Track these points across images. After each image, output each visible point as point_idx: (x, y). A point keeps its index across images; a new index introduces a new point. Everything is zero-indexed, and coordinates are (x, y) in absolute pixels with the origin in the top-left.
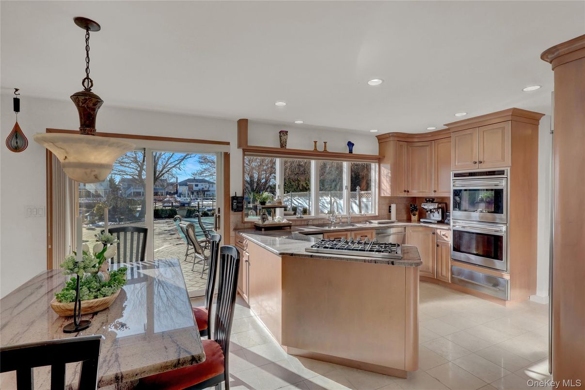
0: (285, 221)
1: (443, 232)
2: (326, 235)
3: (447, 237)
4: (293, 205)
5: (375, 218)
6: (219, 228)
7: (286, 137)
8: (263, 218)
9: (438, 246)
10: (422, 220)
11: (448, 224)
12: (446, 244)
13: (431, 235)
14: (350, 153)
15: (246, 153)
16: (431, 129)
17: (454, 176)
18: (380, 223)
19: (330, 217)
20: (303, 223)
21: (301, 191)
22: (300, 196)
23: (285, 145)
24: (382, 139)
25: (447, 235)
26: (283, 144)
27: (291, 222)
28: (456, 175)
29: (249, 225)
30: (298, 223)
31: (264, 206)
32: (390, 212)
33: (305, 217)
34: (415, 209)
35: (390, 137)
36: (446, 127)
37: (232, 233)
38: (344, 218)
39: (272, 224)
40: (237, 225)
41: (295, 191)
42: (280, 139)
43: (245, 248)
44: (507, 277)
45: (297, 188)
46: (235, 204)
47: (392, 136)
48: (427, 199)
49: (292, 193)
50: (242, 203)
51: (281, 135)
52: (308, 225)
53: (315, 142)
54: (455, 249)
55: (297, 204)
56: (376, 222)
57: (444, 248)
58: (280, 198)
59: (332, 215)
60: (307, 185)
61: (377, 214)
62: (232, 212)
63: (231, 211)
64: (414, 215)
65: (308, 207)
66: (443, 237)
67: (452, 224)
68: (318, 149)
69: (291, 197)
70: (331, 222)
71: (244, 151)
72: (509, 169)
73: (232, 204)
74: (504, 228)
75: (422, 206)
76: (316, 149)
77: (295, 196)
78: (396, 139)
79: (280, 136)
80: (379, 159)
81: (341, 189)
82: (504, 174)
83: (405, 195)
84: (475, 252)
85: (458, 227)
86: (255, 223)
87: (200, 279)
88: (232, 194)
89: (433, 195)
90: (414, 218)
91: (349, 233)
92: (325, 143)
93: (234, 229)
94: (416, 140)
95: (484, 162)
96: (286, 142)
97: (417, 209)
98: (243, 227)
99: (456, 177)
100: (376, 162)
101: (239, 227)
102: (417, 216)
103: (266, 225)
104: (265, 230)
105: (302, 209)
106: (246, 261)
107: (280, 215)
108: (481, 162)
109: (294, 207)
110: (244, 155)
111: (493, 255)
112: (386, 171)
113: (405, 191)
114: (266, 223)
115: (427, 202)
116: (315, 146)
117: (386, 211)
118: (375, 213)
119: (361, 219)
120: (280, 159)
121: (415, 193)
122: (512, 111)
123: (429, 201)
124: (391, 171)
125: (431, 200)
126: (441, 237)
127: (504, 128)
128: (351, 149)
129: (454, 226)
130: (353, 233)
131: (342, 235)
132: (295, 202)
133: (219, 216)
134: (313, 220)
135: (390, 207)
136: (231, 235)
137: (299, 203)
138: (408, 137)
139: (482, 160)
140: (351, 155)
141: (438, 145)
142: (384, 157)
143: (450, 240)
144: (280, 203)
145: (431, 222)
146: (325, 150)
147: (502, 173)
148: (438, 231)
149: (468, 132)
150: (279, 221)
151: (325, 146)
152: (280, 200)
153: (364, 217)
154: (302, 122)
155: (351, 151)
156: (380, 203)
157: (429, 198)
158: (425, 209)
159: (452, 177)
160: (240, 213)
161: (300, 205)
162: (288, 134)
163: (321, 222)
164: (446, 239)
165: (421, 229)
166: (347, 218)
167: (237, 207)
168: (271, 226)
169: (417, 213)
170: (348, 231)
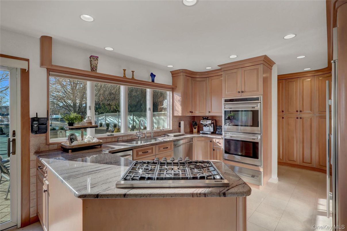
0: (95, 140)
1: (217, 141)
2: (135, 151)
3: (220, 144)
4: (107, 121)
5: (170, 132)
6: (14, 153)
7: (96, 62)
8: (71, 139)
9: (214, 150)
10: (201, 132)
11: (221, 135)
12: (220, 148)
13: (209, 142)
14: (152, 82)
15: (51, 73)
16: (209, 68)
17: (225, 102)
18: (175, 136)
19: (137, 133)
20: (113, 140)
21: (112, 112)
22: (112, 116)
23: (96, 70)
24: (175, 74)
25: (220, 143)
26: (94, 69)
27: (101, 141)
28: (226, 101)
29: (56, 147)
30: (109, 140)
31: (71, 127)
32: (180, 127)
33: (115, 134)
34: (196, 124)
35: (181, 72)
36: (219, 68)
37: (33, 157)
38: (148, 133)
39: (80, 145)
40: (39, 148)
41: (108, 112)
42: (91, 63)
43: (46, 175)
44: (262, 170)
45: (110, 110)
46: (36, 125)
47: (182, 72)
48: (204, 118)
49: (106, 114)
50: (46, 124)
51: (92, 59)
52: (118, 141)
53: (125, 70)
54: (226, 152)
55: (110, 121)
56: (172, 135)
57: (218, 151)
58: (90, 118)
59: (139, 131)
60: (117, 108)
61: (171, 129)
62: (31, 135)
63: (31, 133)
64: (195, 128)
65: (117, 123)
66: (218, 144)
67: (223, 134)
68: (127, 76)
69: (105, 116)
70: (138, 137)
71: (49, 70)
72: (262, 96)
73: (32, 126)
74: (259, 137)
75: (201, 122)
76: (125, 76)
77: (108, 116)
78: (185, 74)
79: (91, 61)
80: (173, 89)
81: (145, 111)
82: (258, 100)
83: (190, 115)
84: (240, 154)
85: (228, 137)
86: (62, 145)
87: (4, 200)
88: (32, 115)
89: (207, 114)
90: (195, 130)
91: (154, 147)
92: (133, 72)
93: (35, 152)
94: (197, 76)
95: (245, 91)
96: (96, 67)
97: (197, 124)
98: (48, 149)
99: (226, 102)
100: (171, 91)
101: (42, 149)
102: (197, 129)
103: (73, 146)
104: (72, 152)
105: (113, 125)
106: (45, 191)
107: (91, 135)
108: (243, 92)
109: (107, 123)
110: (49, 75)
111: (252, 155)
112: (178, 97)
113: (190, 112)
114: (75, 143)
115: (204, 120)
116: (124, 74)
117: (178, 126)
118: (170, 128)
119: (160, 134)
120: (91, 82)
121: (197, 113)
122: (264, 57)
123: (205, 119)
124: (181, 97)
125: (207, 118)
126: (216, 144)
127: (257, 69)
128: (153, 79)
129: (225, 136)
130: (157, 146)
131: (149, 149)
132: (108, 119)
133: (14, 141)
134: (122, 136)
135: (180, 123)
136: (31, 159)
137: (111, 120)
138: (192, 74)
139: (243, 91)
140: (153, 84)
141: (211, 80)
142: (176, 87)
143: (222, 145)
144: (91, 123)
145: (207, 133)
146: (133, 78)
147: (257, 99)
148: (214, 140)
149: (235, 71)
150: (89, 141)
151: (133, 75)
152: (91, 120)
153: (162, 132)
154: (112, 49)
155: (153, 81)
156: (173, 121)
157: (205, 116)
158: (202, 124)
159: (223, 102)
160: (44, 134)
161: (112, 122)
162: (98, 59)
163: (129, 138)
164: (219, 145)
165: (203, 139)
166: (150, 133)
167: (39, 128)
168: (79, 147)
169: (197, 127)
170: (153, 145)
